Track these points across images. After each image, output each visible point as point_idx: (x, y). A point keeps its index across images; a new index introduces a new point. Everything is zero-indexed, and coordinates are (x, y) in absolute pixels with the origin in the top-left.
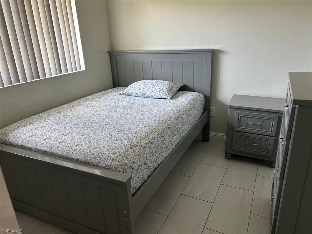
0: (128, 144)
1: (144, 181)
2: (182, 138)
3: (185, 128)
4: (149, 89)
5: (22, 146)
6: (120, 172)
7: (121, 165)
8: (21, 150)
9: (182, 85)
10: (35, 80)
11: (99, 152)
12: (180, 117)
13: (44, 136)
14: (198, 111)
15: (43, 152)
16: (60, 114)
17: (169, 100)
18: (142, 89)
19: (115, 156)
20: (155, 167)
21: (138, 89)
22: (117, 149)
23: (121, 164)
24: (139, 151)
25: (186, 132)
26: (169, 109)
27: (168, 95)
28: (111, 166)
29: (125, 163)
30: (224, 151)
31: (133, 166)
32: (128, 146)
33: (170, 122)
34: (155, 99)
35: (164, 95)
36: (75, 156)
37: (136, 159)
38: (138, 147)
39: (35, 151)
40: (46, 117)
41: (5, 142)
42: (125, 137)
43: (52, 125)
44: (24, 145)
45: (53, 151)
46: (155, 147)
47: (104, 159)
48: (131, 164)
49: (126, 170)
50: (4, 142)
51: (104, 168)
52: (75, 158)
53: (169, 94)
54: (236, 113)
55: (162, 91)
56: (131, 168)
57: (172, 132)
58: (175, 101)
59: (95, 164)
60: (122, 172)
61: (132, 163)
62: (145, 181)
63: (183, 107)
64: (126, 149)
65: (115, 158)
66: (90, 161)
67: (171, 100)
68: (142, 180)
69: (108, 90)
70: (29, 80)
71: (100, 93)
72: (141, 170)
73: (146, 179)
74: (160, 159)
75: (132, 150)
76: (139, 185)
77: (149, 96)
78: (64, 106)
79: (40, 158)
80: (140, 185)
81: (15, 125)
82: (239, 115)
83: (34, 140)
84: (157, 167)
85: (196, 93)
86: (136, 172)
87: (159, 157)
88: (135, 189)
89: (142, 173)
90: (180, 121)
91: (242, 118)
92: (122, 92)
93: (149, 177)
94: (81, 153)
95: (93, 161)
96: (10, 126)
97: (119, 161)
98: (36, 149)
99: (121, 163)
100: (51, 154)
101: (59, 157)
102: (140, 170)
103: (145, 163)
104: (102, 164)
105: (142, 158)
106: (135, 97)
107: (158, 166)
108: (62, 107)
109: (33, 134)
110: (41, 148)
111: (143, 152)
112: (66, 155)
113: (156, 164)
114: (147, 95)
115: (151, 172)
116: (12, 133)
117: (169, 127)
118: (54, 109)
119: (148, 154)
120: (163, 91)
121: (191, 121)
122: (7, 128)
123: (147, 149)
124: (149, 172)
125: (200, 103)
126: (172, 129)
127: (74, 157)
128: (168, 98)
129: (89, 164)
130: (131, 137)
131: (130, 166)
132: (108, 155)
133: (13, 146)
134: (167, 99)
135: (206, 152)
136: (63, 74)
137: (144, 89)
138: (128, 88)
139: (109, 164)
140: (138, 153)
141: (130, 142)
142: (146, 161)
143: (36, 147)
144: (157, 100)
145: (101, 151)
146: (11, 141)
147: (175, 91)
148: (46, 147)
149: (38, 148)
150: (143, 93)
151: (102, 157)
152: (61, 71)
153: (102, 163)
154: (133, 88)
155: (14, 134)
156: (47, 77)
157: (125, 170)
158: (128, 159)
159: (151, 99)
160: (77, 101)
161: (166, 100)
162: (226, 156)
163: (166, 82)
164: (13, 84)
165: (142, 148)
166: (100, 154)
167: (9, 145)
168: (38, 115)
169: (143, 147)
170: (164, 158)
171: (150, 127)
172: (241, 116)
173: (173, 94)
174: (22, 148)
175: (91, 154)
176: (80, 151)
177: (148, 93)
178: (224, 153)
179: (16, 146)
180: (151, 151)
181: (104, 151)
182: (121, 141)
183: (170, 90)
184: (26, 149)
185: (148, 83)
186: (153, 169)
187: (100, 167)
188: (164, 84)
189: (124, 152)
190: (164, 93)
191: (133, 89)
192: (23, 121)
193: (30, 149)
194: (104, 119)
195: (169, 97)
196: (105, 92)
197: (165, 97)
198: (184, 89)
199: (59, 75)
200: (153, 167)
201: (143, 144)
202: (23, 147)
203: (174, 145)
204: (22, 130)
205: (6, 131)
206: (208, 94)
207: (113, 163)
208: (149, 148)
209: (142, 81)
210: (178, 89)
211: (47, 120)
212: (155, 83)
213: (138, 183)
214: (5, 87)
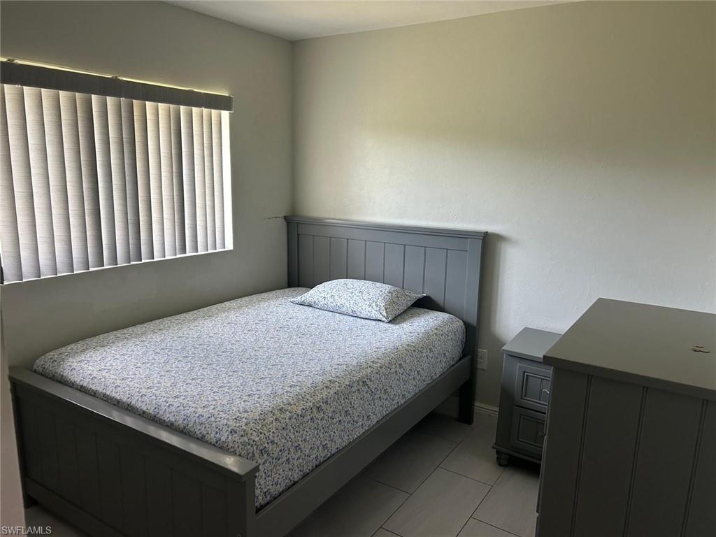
0: (268, 405)
1: (292, 482)
2: (396, 406)
3: (406, 389)
4: (349, 298)
5: (82, 386)
6: (240, 455)
7: (244, 444)
8: (79, 394)
9: (420, 296)
10: (132, 263)
11: (211, 413)
12: (397, 363)
13: (124, 372)
14: (444, 354)
15: (116, 403)
16: (166, 333)
17: (386, 325)
18: (336, 298)
19: (238, 425)
20: (322, 460)
21: (329, 295)
22: (246, 412)
23: (245, 442)
24: (287, 421)
25: (408, 396)
26: (378, 344)
27: (385, 314)
28: (226, 442)
29: (254, 441)
30: (493, 447)
31: (270, 449)
32: (268, 408)
33: (369, 370)
34: (359, 320)
35: (376, 313)
36: (169, 417)
37: (278, 436)
38: (288, 413)
39: (102, 399)
40: (137, 335)
41: (54, 376)
42: (268, 392)
43: (144, 354)
44: (85, 384)
45: (133, 403)
46: (326, 417)
47: (217, 428)
48: (266, 445)
49: (253, 454)
50: (52, 376)
51: (214, 445)
52: (167, 420)
53: (387, 312)
54: (518, 367)
55: (374, 304)
56: (266, 452)
57: (370, 392)
58: (397, 327)
59: (200, 436)
60: (243, 457)
61: (268, 443)
62: (295, 483)
63: (408, 343)
64: (261, 414)
65: (236, 429)
66: (192, 430)
67: (390, 325)
68: (287, 481)
69: (274, 292)
70: (121, 263)
71: (254, 297)
72: (288, 460)
73: (296, 480)
74: (335, 445)
75: (275, 417)
76: (280, 488)
77: (350, 311)
78: (178, 317)
79: (116, 416)
80: (281, 490)
81: (80, 345)
82: (524, 372)
83: (104, 377)
84: (326, 460)
85: (446, 316)
86: (274, 462)
87: (332, 440)
88: (268, 497)
89: (287, 467)
90: (393, 370)
91: (530, 379)
92: (299, 299)
93: (305, 476)
94: (179, 412)
95: (196, 430)
96: (69, 347)
97: (242, 436)
98: (105, 395)
99: (246, 439)
100: (128, 409)
101: (140, 415)
102: (285, 459)
103: (297, 448)
104: (212, 437)
105: (292, 437)
106: (321, 312)
107: (329, 458)
108: (173, 318)
109: (105, 366)
110: (113, 395)
111: (297, 425)
112: (153, 413)
113: (324, 454)
114: (344, 309)
115: (310, 468)
116: (71, 360)
117: (364, 380)
118: (157, 321)
119: (307, 429)
120: (377, 305)
121: (424, 374)
122: (64, 349)
123: (305, 419)
124: (306, 466)
125: (450, 338)
126: (373, 387)
127: (166, 418)
128: (384, 319)
129: (190, 436)
130: (280, 391)
131: (262, 448)
132: (225, 421)
133: (66, 385)
134: (384, 321)
135: (459, 444)
136: (188, 254)
137: (340, 297)
138: (312, 291)
139: (223, 439)
140: (284, 426)
141: (275, 402)
142: (300, 442)
143: (104, 391)
144: (363, 321)
145: (215, 412)
146: (65, 374)
147: (403, 308)
148: (121, 393)
149: (108, 393)
150: (338, 304)
151: (214, 425)
152: (184, 250)
153: (212, 435)
154: (322, 292)
155: (73, 362)
156: (155, 260)
157: (251, 455)
158: (261, 433)
159: (352, 319)
160: (205, 309)
161: (381, 324)
162: (497, 458)
163: (387, 287)
164: (91, 269)
165: (295, 416)
166: (213, 419)
167: (60, 382)
168: (125, 330)
169: (298, 415)
170: (344, 444)
171: (325, 376)
172: (527, 376)
173: (397, 313)
174: (80, 390)
175: (197, 415)
176: (178, 409)
177: (348, 306)
178: (495, 450)
179: (72, 385)
180: (315, 426)
181: (222, 413)
182: (259, 398)
183: (391, 304)
184: (88, 394)
185: (352, 286)
186: (315, 463)
187: (207, 442)
188: (382, 291)
189: (256, 420)
190: (378, 309)
191: (321, 295)
192: (95, 339)
193: (93, 394)
194: (245, 351)
195: (387, 318)
196: (265, 295)
197: (380, 317)
198: (425, 304)
199: (178, 256)
200: (317, 457)
201: (301, 408)
202: (83, 390)
203: (375, 419)
204: (88, 355)
205: (61, 356)
206: (473, 320)
207: (230, 437)
208: (312, 419)
209: (340, 280)
210: (410, 304)
211: (138, 343)
212: (364, 287)
213: (277, 484)
214: (75, 272)
